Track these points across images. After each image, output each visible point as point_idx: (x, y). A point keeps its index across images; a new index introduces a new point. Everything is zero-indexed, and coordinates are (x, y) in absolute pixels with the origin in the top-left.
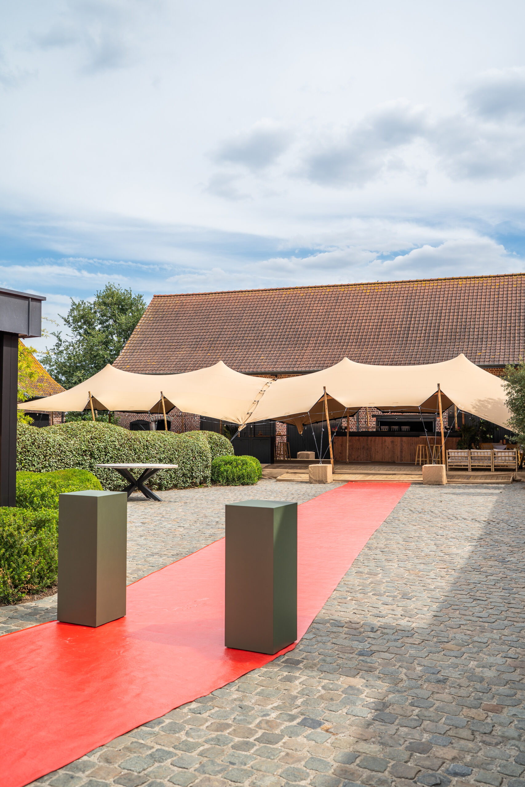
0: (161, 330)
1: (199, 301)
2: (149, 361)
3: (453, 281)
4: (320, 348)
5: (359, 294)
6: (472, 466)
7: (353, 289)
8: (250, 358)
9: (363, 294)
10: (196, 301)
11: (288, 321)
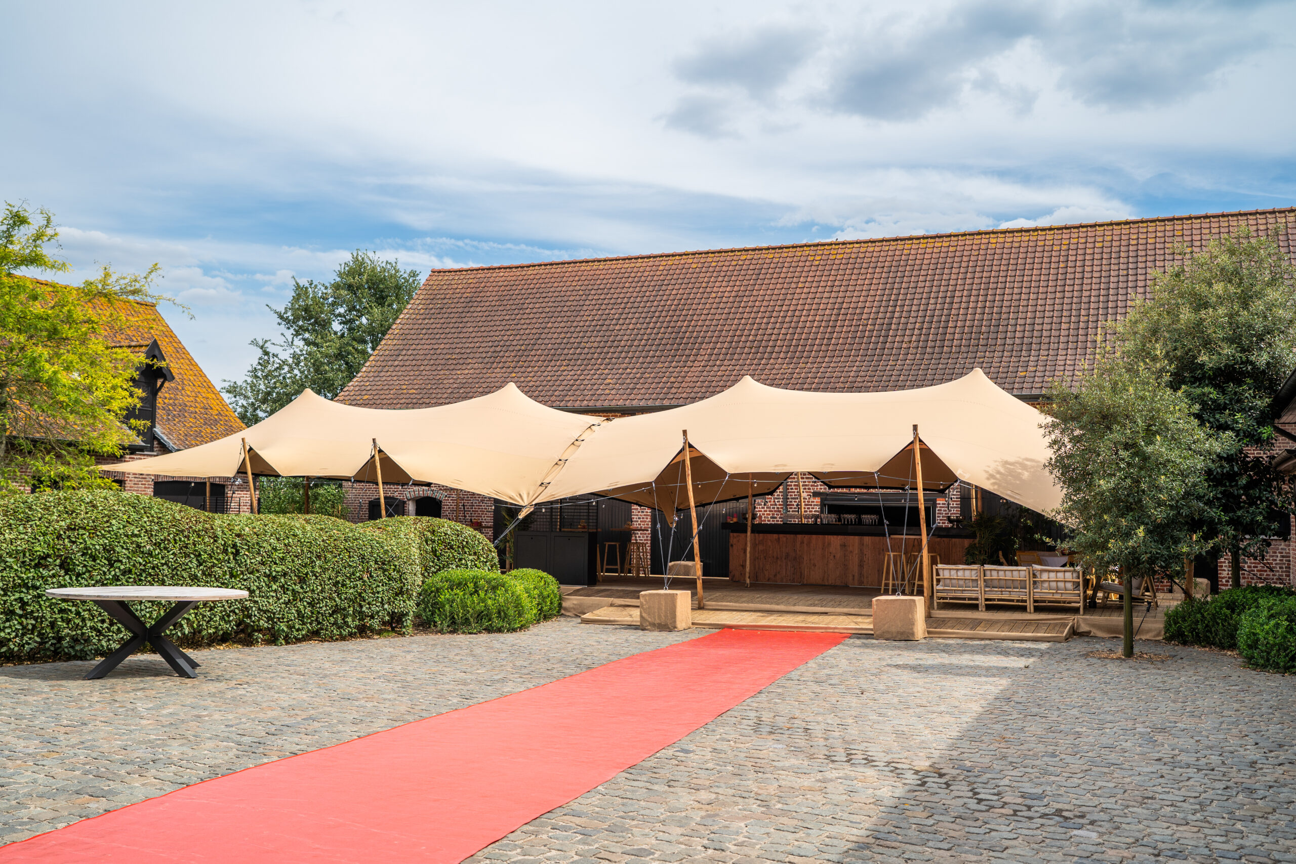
0: (436, 331)
1: (509, 278)
2: (404, 387)
3: (980, 237)
4: (718, 363)
5: (801, 264)
6: (987, 600)
7: (790, 254)
8: (586, 382)
9: (808, 264)
10: (503, 279)
11: (664, 314)
